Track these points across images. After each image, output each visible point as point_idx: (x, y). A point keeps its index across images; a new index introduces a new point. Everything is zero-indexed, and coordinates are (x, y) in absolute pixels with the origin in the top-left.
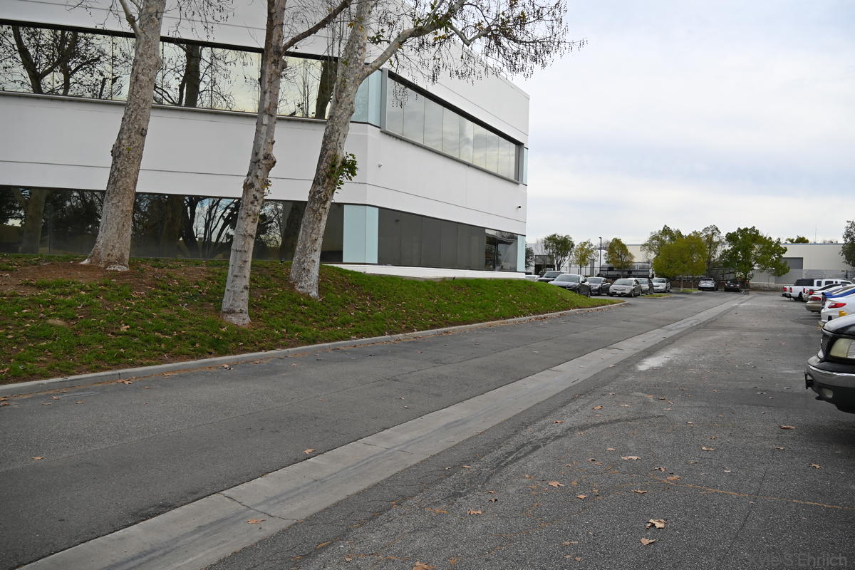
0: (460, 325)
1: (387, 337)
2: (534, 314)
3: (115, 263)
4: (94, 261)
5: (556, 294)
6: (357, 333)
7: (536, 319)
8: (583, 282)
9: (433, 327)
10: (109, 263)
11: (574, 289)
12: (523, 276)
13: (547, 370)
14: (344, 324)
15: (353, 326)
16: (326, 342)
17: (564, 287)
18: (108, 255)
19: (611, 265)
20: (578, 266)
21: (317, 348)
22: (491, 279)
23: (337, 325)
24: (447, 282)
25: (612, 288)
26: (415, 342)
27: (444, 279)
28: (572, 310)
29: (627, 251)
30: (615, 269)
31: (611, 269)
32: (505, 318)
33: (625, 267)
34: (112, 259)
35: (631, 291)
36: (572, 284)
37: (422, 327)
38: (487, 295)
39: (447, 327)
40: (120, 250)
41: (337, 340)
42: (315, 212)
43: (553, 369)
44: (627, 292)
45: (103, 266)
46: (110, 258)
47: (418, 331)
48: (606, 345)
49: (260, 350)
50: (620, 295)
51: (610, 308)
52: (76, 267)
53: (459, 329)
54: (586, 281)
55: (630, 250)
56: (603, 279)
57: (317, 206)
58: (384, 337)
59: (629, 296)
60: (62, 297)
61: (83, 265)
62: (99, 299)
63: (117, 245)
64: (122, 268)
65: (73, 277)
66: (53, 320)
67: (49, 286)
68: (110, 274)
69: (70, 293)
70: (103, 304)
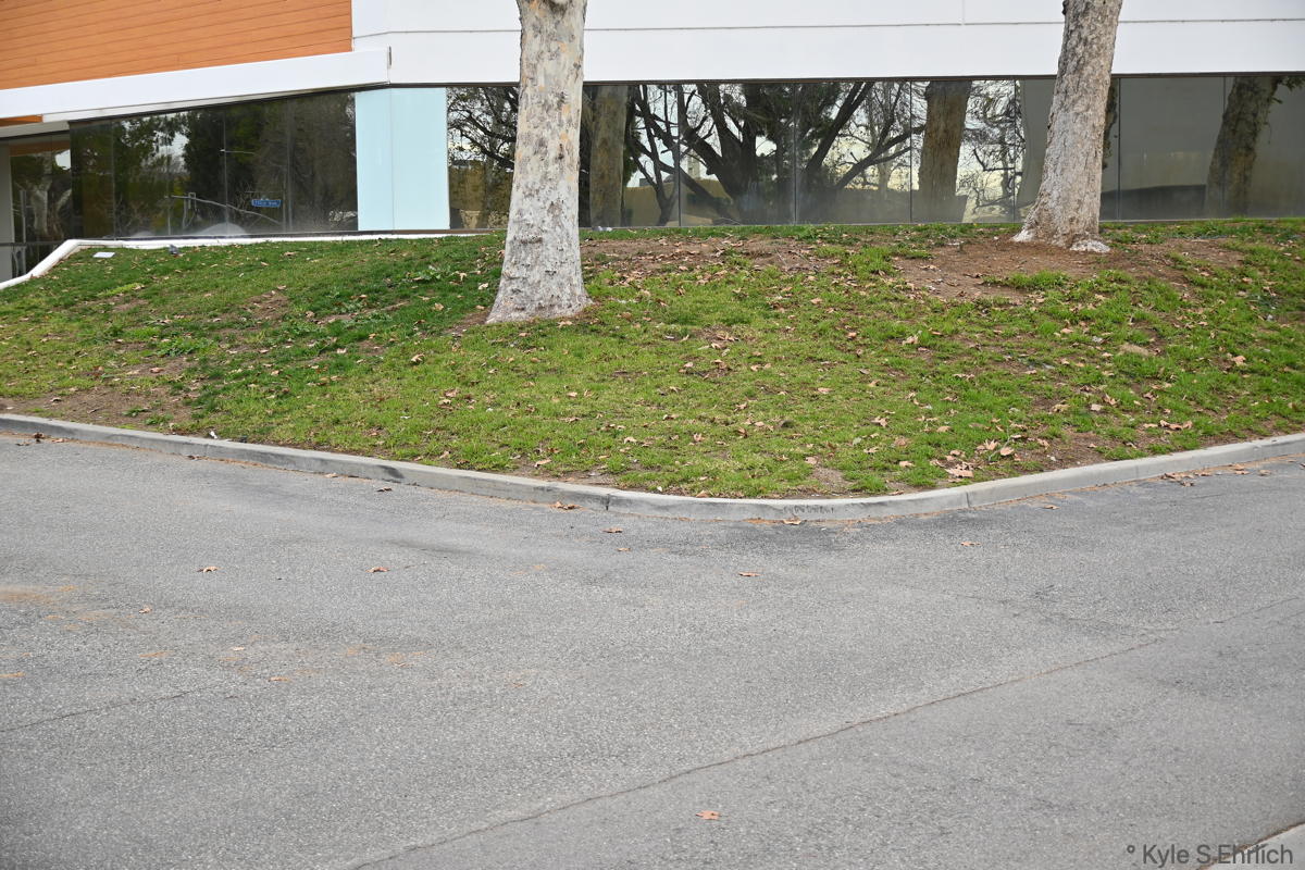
3: (1086, 237)
4: (1041, 234)
10: (1073, 238)
18: (1072, 220)
34: (1079, 228)
40: (1091, 209)
45: (1061, 243)
46: (1075, 227)
52: (1006, 246)
60: (1080, 306)
61: (1022, 243)
62: (1142, 310)
63: (1087, 199)
64: (1100, 247)
65: (1039, 267)
66: (1126, 346)
67: (1033, 286)
68: (1094, 260)
69: (1082, 299)
70: (1157, 317)
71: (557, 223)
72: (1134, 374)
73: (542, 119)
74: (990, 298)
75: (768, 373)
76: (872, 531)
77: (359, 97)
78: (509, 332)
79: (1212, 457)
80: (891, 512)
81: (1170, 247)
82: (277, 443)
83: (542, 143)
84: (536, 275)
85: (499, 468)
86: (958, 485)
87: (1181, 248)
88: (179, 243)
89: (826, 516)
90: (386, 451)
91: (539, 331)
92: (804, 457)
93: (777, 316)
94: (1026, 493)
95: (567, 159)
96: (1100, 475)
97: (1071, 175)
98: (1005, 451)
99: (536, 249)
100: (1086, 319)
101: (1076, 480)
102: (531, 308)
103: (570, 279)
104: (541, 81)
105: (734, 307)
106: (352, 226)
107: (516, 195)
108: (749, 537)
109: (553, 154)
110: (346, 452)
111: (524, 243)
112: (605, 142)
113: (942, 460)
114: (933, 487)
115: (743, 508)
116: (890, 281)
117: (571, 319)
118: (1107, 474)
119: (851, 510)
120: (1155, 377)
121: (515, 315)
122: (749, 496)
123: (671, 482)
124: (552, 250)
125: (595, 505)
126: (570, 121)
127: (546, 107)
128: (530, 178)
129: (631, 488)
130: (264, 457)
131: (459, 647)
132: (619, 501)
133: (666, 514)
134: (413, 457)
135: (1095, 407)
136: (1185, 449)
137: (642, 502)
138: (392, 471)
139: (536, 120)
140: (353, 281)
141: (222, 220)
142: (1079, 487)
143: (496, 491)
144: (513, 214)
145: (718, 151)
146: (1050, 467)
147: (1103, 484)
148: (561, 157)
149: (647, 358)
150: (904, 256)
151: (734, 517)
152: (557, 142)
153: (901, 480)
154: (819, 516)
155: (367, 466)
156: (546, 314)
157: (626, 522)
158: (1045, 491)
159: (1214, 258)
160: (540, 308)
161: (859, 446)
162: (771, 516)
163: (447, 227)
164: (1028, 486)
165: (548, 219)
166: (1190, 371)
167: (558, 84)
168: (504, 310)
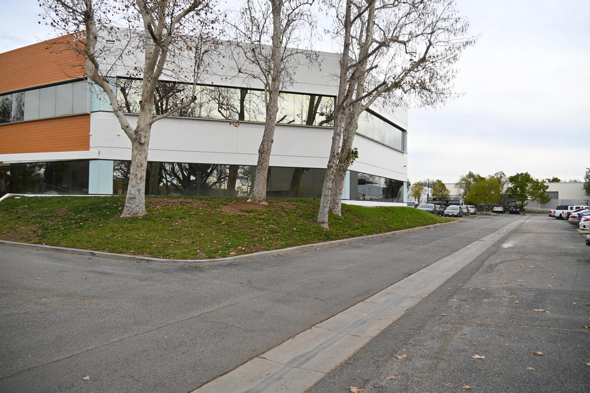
0: (397, 230)
3: (263, 201)
4: (253, 200)
7: (425, 228)
9: (388, 231)
10: (260, 201)
14: (358, 229)
15: (361, 230)
16: (357, 236)
18: (260, 197)
25: (446, 212)
26: (387, 238)
29: (445, 187)
30: (437, 200)
31: (434, 199)
33: (444, 198)
34: (261, 199)
37: (384, 231)
38: (399, 216)
39: (393, 231)
40: (264, 195)
44: (456, 214)
45: (257, 202)
48: (477, 239)
49: (341, 239)
50: (450, 216)
52: (245, 203)
53: (398, 233)
58: (374, 235)
60: (261, 216)
61: (249, 202)
62: (274, 217)
63: (263, 193)
64: (266, 203)
65: (252, 207)
66: (271, 225)
67: (251, 212)
68: (264, 206)
69: (262, 215)
70: (278, 219)
71: (139, 193)
72: (273, 232)
73: (137, 169)
74: (241, 214)
75: (189, 230)
76: (212, 267)
77: (90, 162)
78: (126, 219)
79: (289, 250)
80: (216, 263)
81: (281, 204)
82: (62, 246)
83: (136, 175)
84: (133, 206)
85: (121, 253)
86: (231, 256)
87: (283, 204)
88: (39, 195)
89: (201, 264)
90: (91, 248)
91: (134, 219)
92: (197, 250)
93: (192, 217)
94: (248, 258)
95: (142, 179)
96: (264, 254)
97: (260, 188)
98: (243, 249)
99: (135, 200)
100: (262, 219)
101: (259, 255)
102: (132, 214)
103: (142, 207)
104: (137, 160)
105: (182, 215)
106: (87, 193)
107: (129, 187)
108: (183, 269)
109: (139, 178)
110: (80, 249)
111: (131, 198)
112: (153, 175)
113: (229, 251)
114: (226, 257)
115: (181, 262)
116: (219, 210)
117: (142, 217)
118: (266, 254)
119: (207, 262)
120: (277, 232)
121: (128, 215)
122: (183, 259)
123: (164, 256)
124: (138, 200)
125: (145, 261)
126: (143, 170)
127: (138, 166)
128: (133, 183)
129: (154, 257)
130: (58, 250)
131: (106, 298)
132: (151, 261)
133: (163, 264)
134: (98, 250)
135: (264, 239)
136: (283, 248)
137: (157, 261)
138: (93, 253)
139: (135, 170)
140: (86, 206)
141: (52, 190)
142: (259, 257)
143: (120, 258)
144: (128, 191)
145: (181, 178)
146: (253, 252)
147: (264, 256)
148: (141, 178)
149: (160, 226)
150: (222, 204)
151: (179, 264)
152: (140, 175)
153: (219, 255)
154: (200, 264)
155: (86, 252)
156: (135, 215)
157: (152, 266)
158: (252, 258)
159: (290, 207)
160: (134, 214)
161: (210, 247)
162: (188, 264)
163: (112, 194)
164: (248, 257)
165: (137, 193)
166: (284, 231)
167: (141, 161)
168: (125, 214)
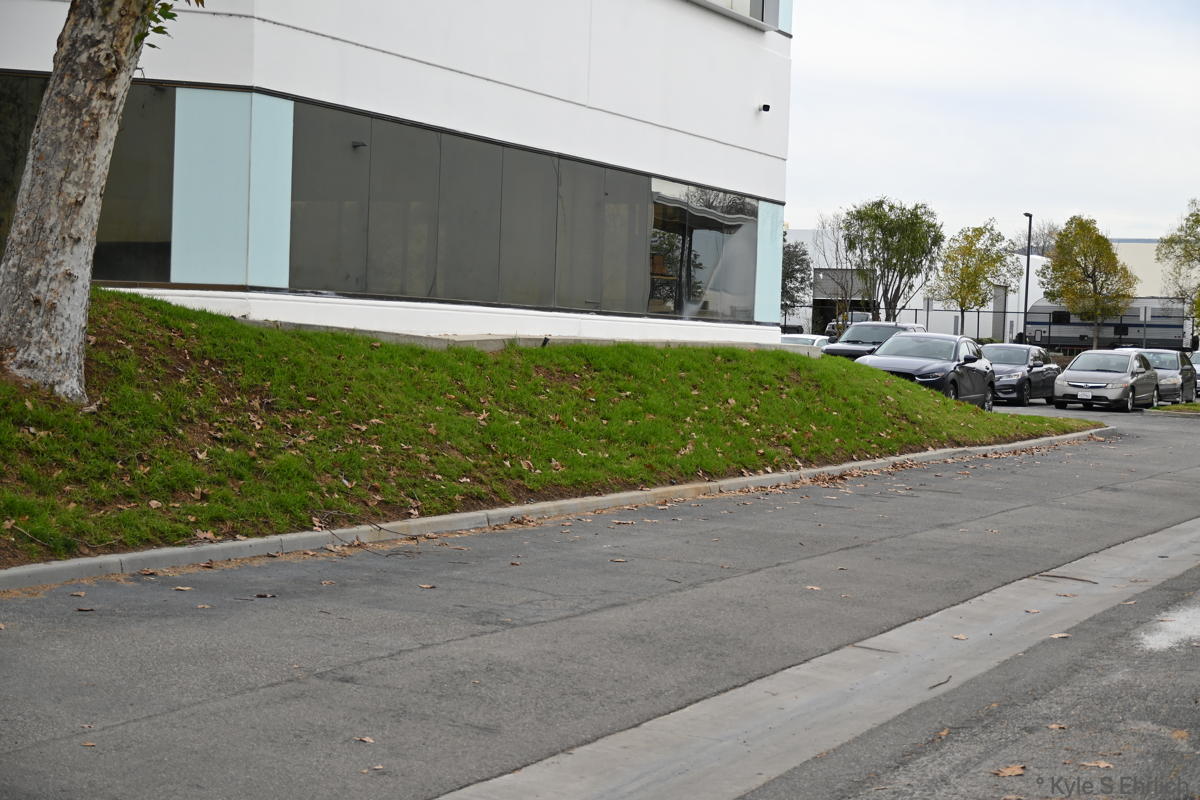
0: (562, 496)
1: (319, 534)
2: (808, 462)
5: (882, 398)
6: (216, 520)
7: (815, 479)
8: (968, 360)
9: (473, 501)
11: (940, 384)
12: (773, 338)
13: (848, 651)
14: (174, 489)
15: (204, 497)
16: (112, 549)
17: (909, 376)
19: (1061, 305)
20: (954, 305)
21: (80, 569)
22: (668, 344)
23: (148, 494)
24: (520, 353)
25: (1063, 382)
26: (411, 553)
27: (512, 343)
28: (931, 452)
29: (1112, 258)
30: (1074, 319)
31: (1060, 318)
32: (711, 475)
33: (1106, 312)
35: (1125, 393)
36: (933, 364)
37: (437, 505)
38: (656, 399)
39: (519, 501)
41: (148, 543)
42: (75, 108)
43: (865, 643)
44: (1112, 394)
47: (422, 515)
48: (1041, 566)
50: (1087, 406)
51: (1055, 446)
53: (561, 511)
54: (978, 355)
55: (1123, 256)
56: (1035, 350)
57: (82, 88)
58: (306, 534)
59: (1117, 406)
